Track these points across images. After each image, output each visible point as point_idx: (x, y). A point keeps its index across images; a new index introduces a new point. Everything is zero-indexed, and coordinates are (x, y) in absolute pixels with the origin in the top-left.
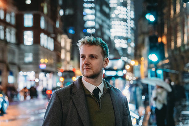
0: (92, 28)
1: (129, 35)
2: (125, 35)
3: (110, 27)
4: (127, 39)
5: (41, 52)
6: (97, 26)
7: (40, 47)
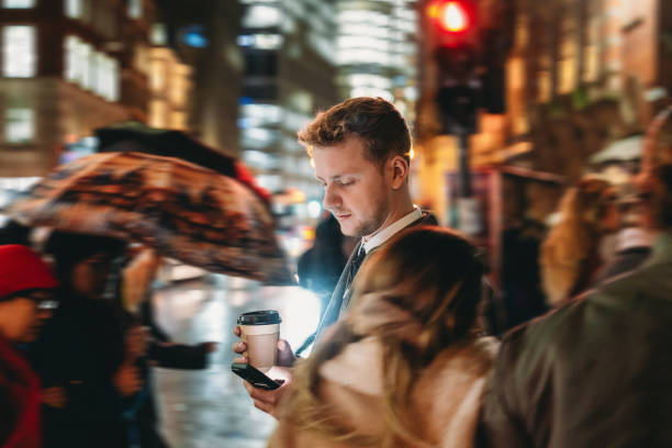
0: (271, 30)
1: (400, 62)
2: (384, 60)
3: (332, 31)
4: (391, 73)
5: (66, 106)
6: (289, 26)
7: (63, 89)
